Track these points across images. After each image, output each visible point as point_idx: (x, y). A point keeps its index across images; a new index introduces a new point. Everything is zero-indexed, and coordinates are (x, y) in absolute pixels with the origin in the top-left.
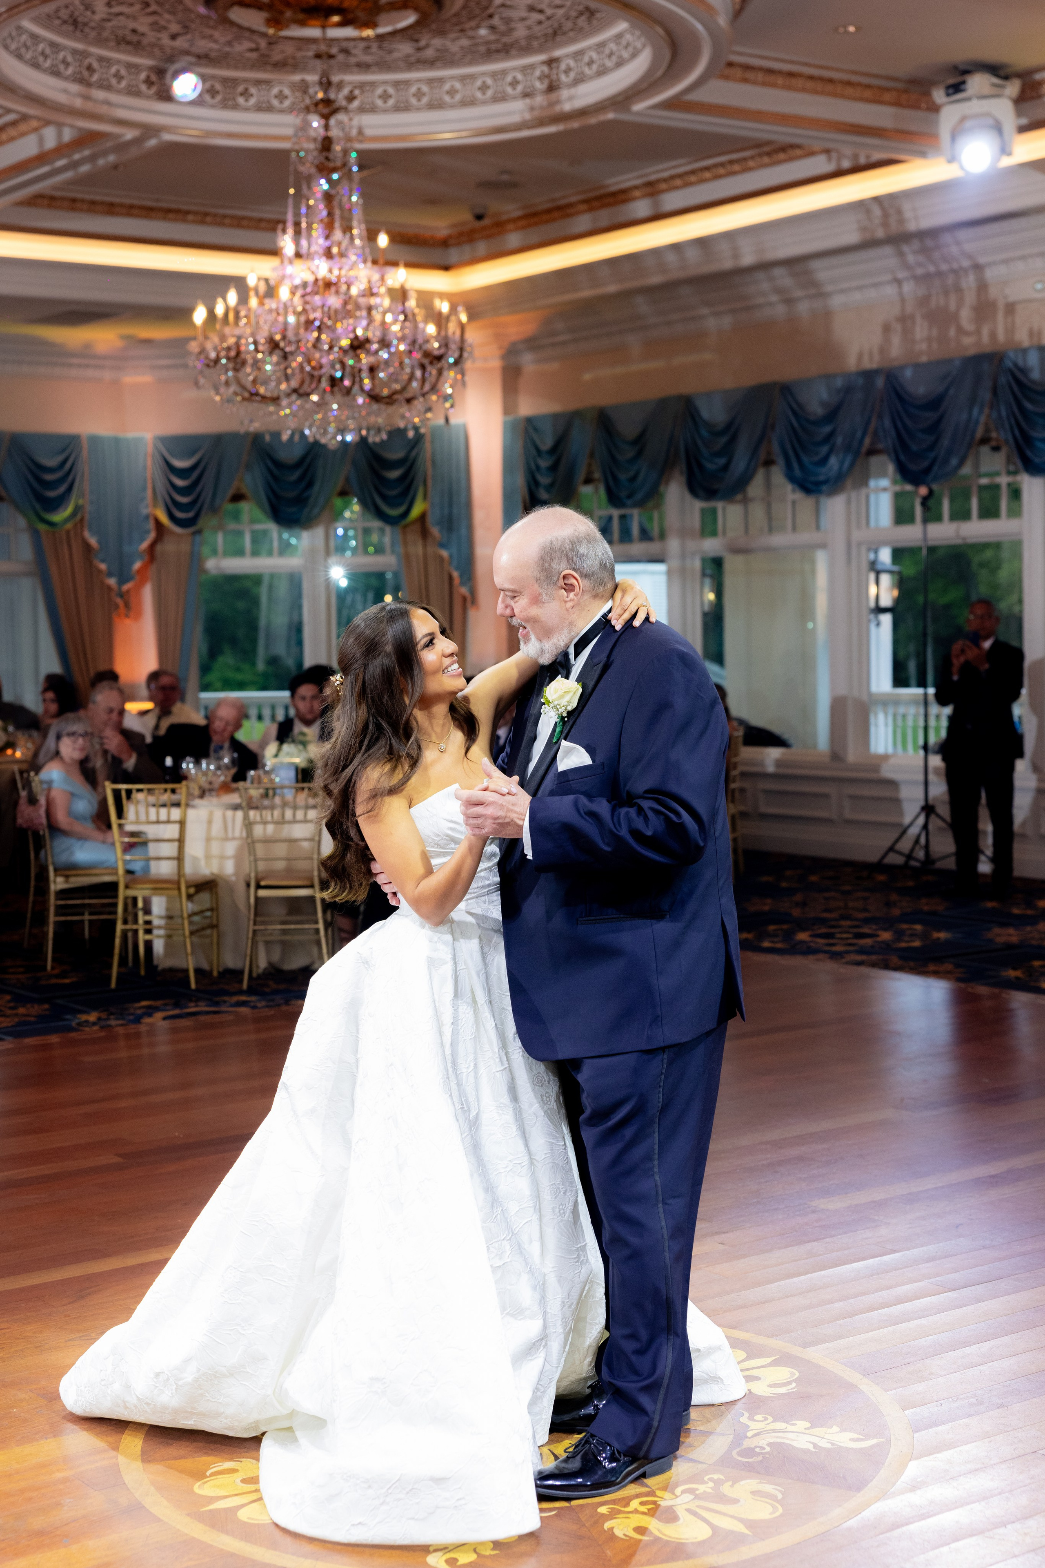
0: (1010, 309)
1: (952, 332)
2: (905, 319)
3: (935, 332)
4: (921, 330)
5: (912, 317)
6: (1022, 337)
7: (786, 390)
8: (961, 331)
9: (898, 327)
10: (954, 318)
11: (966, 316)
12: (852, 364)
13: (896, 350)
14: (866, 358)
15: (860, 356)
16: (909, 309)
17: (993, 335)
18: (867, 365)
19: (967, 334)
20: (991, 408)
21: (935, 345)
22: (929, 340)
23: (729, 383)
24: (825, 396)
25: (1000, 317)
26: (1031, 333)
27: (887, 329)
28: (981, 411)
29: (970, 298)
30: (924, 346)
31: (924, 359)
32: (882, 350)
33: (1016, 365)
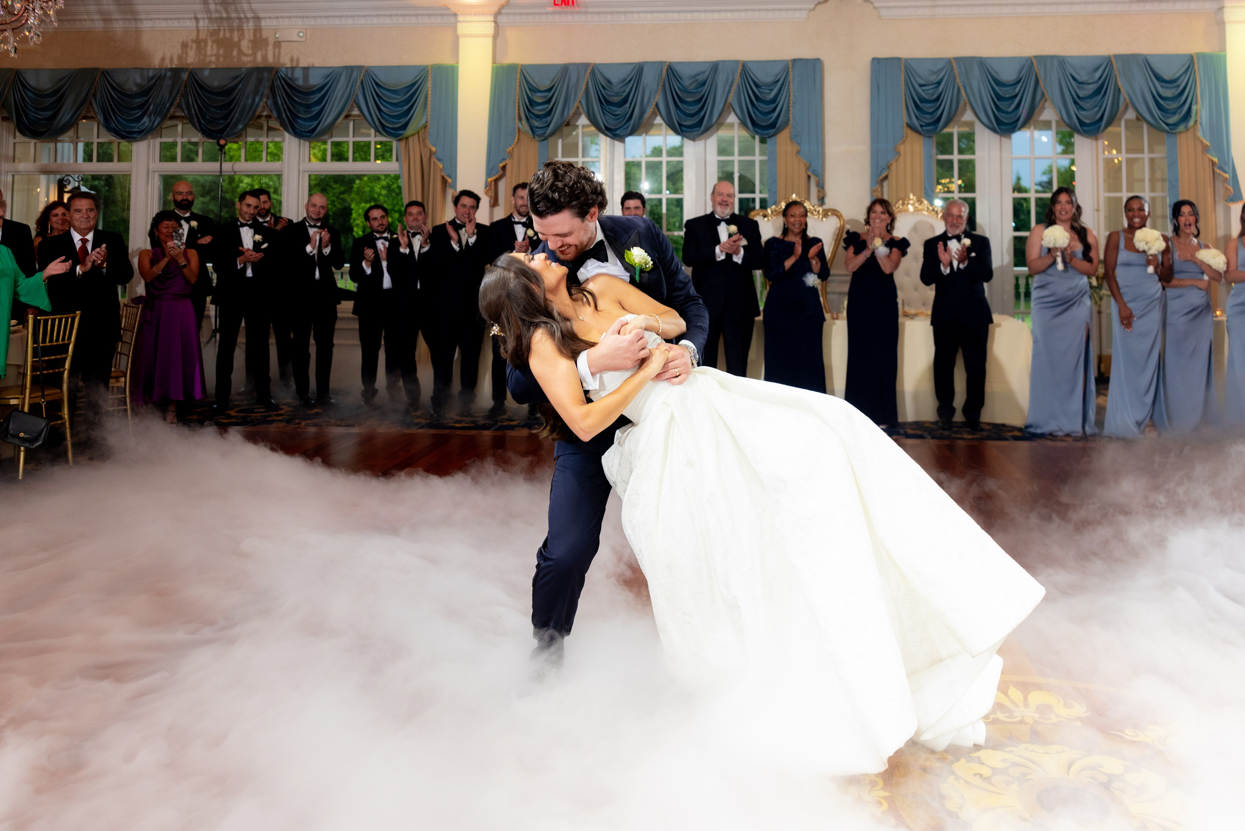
0: (278, 44)
1: (235, 53)
2: (197, 41)
3: (221, 52)
4: (211, 50)
5: (205, 41)
6: (285, 61)
7: (105, 74)
8: (240, 52)
9: (194, 46)
10: (238, 45)
11: (245, 45)
12: (156, 63)
13: (192, 59)
14: (167, 61)
15: (163, 59)
16: (202, 36)
17: (265, 58)
18: (168, 64)
19: (246, 55)
20: (268, 99)
21: (221, 59)
22: (217, 56)
23: (50, 65)
24: (139, 80)
25: (270, 48)
26: (292, 60)
27: (184, 45)
28: (261, 99)
29: (249, 35)
30: (213, 59)
31: (214, 66)
32: (180, 58)
33: (286, 76)
